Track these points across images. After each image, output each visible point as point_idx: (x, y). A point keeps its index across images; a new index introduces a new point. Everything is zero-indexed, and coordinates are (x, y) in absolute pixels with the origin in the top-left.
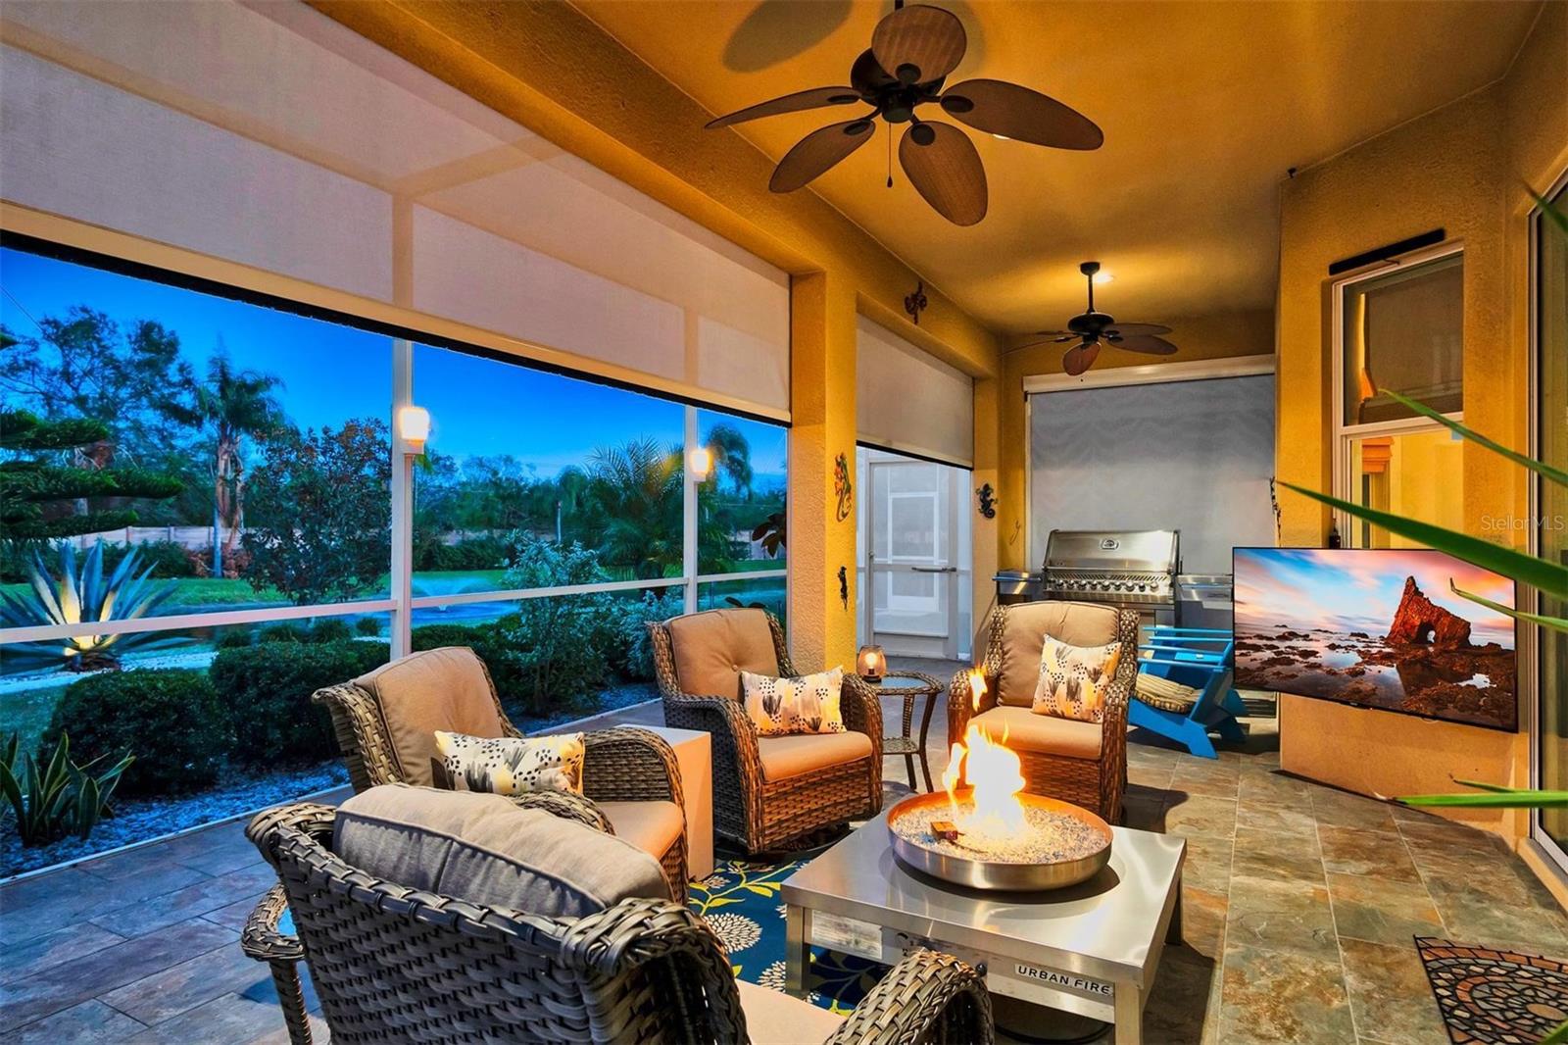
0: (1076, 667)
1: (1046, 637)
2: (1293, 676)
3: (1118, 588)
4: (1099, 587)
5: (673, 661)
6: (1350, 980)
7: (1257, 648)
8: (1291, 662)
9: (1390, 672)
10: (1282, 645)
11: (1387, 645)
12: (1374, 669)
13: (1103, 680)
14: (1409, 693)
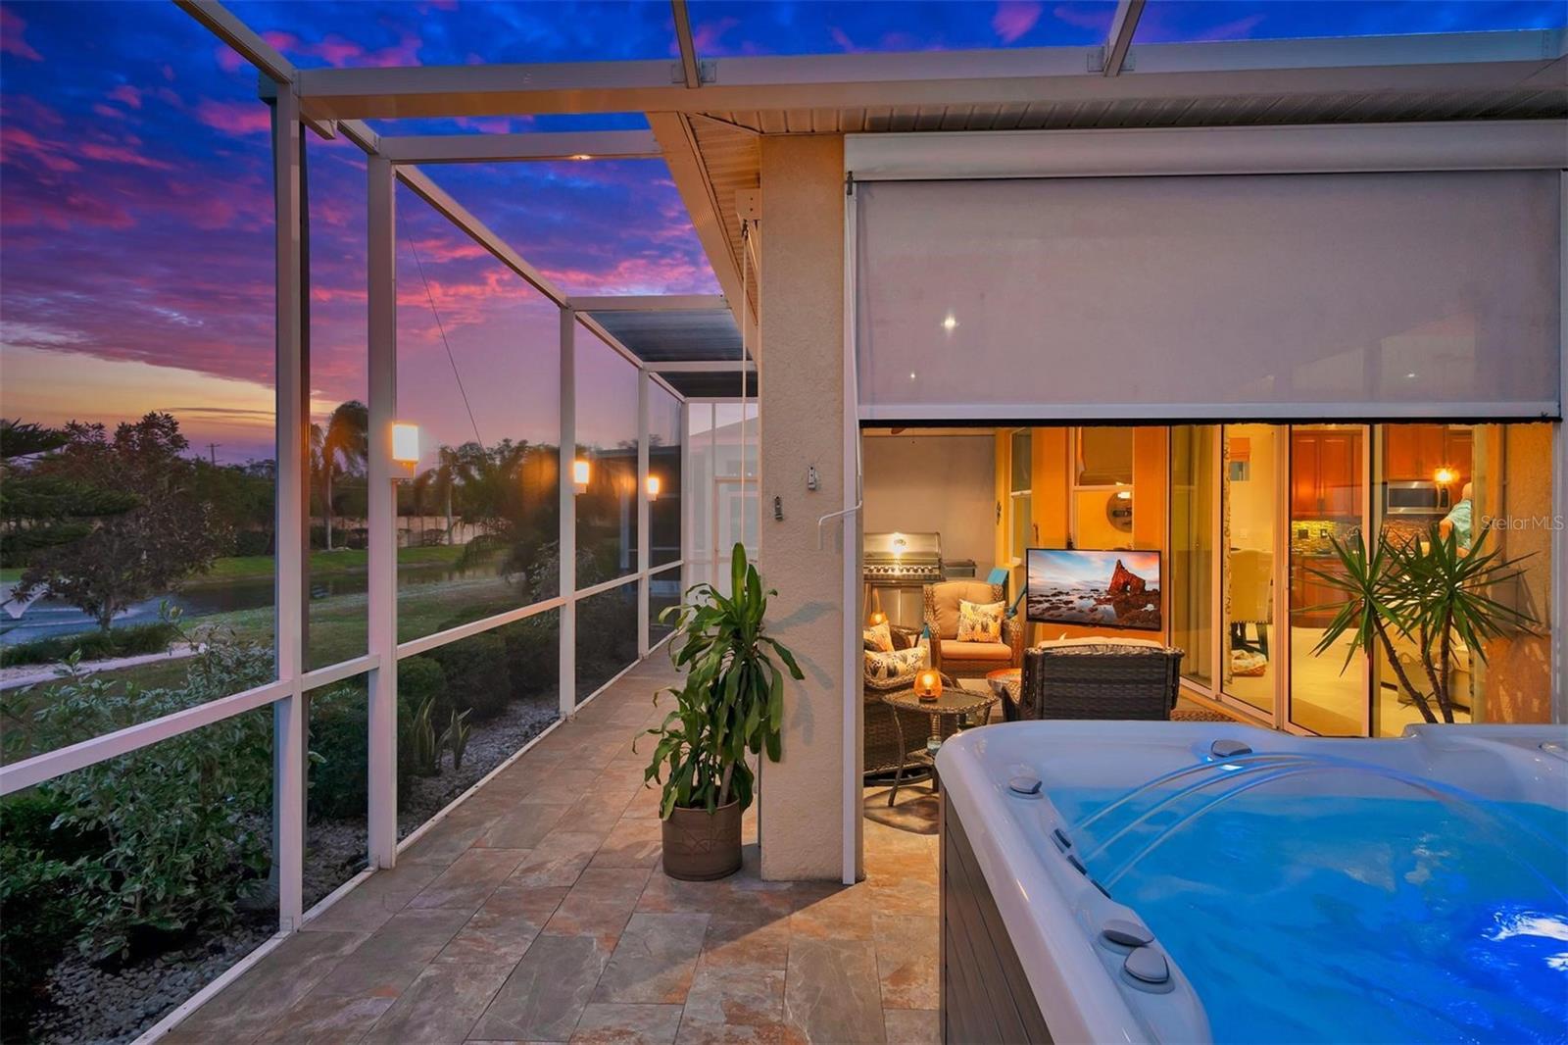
0: (985, 615)
1: (962, 600)
2: (1061, 615)
3: (908, 570)
7: (1040, 602)
8: (1059, 608)
9: (1110, 607)
10: (1054, 599)
11: (1109, 594)
12: (1102, 607)
13: (1000, 620)
14: (1118, 617)
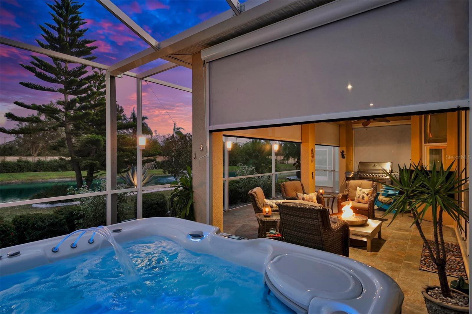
0: (364, 193)
1: (357, 187)
3: (376, 176)
4: (372, 176)
5: (285, 190)
13: (369, 195)
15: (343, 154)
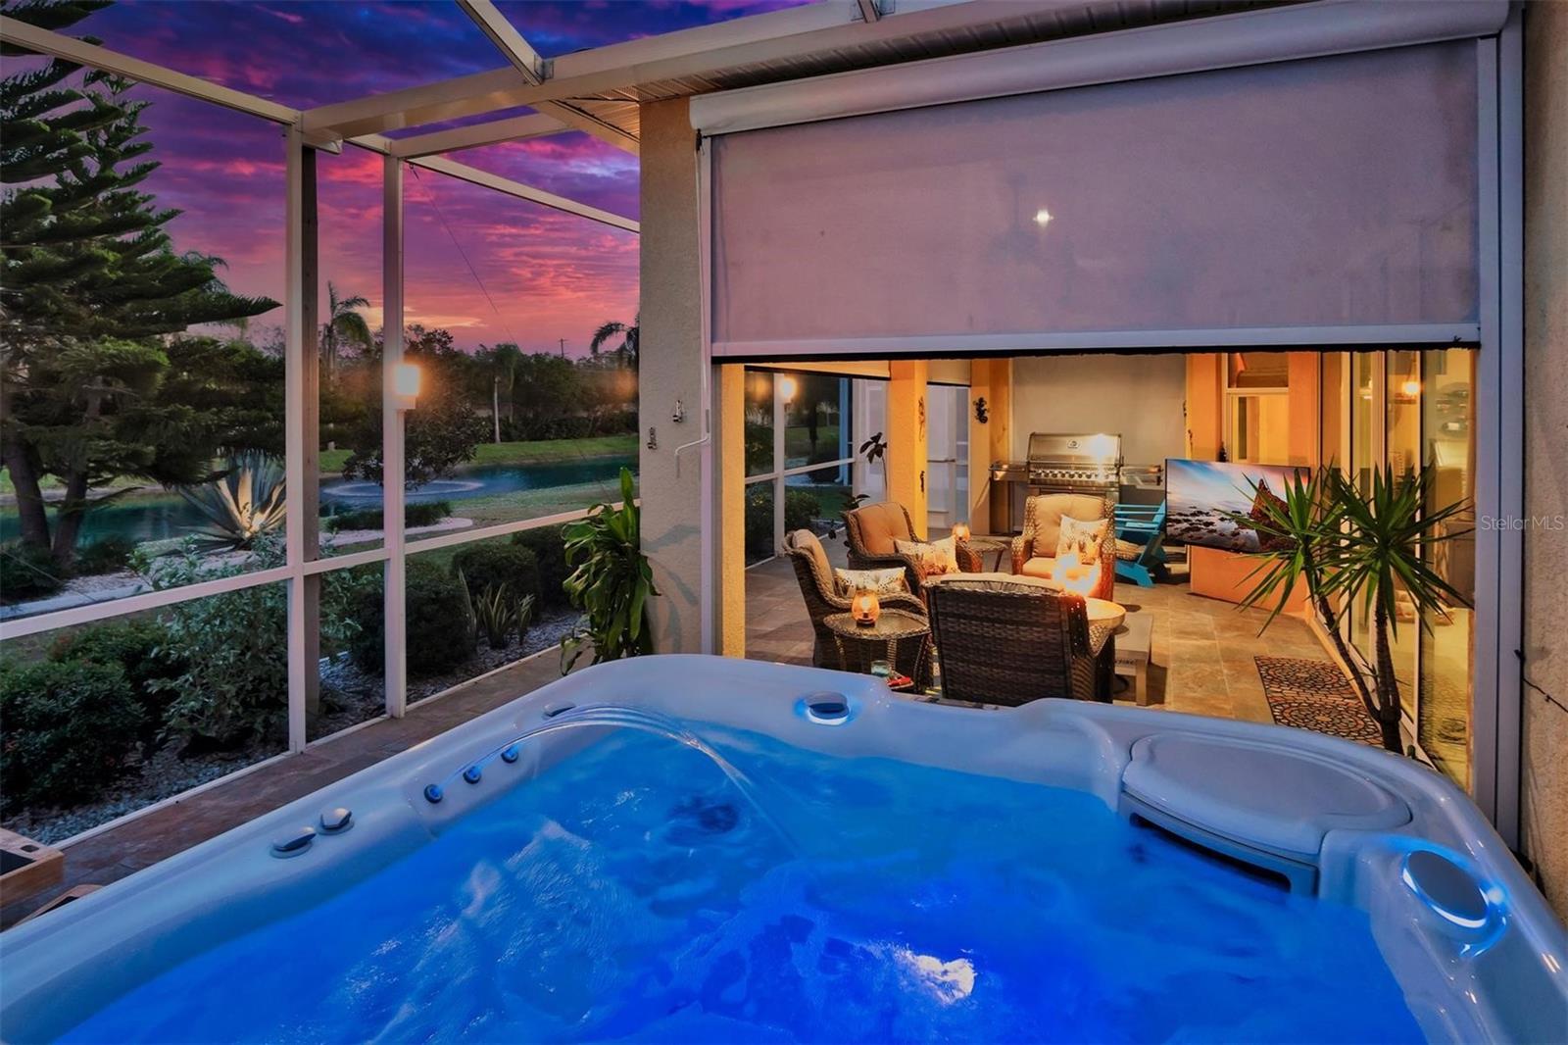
0: (1083, 533)
1: (1063, 516)
2: (1200, 538)
3: (1080, 476)
4: (1067, 475)
5: (860, 534)
6: (1225, 671)
7: (1179, 522)
8: (1199, 529)
9: (1252, 533)
10: (1194, 519)
11: (1251, 517)
12: (1244, 532)
13: (1099, 540)
14: (1262, 544)
15: (983, 409)
